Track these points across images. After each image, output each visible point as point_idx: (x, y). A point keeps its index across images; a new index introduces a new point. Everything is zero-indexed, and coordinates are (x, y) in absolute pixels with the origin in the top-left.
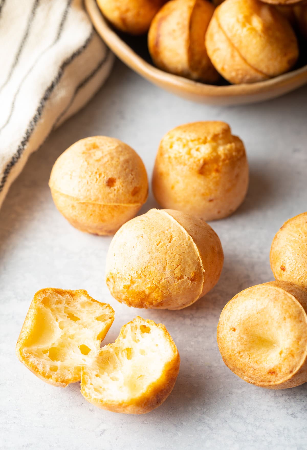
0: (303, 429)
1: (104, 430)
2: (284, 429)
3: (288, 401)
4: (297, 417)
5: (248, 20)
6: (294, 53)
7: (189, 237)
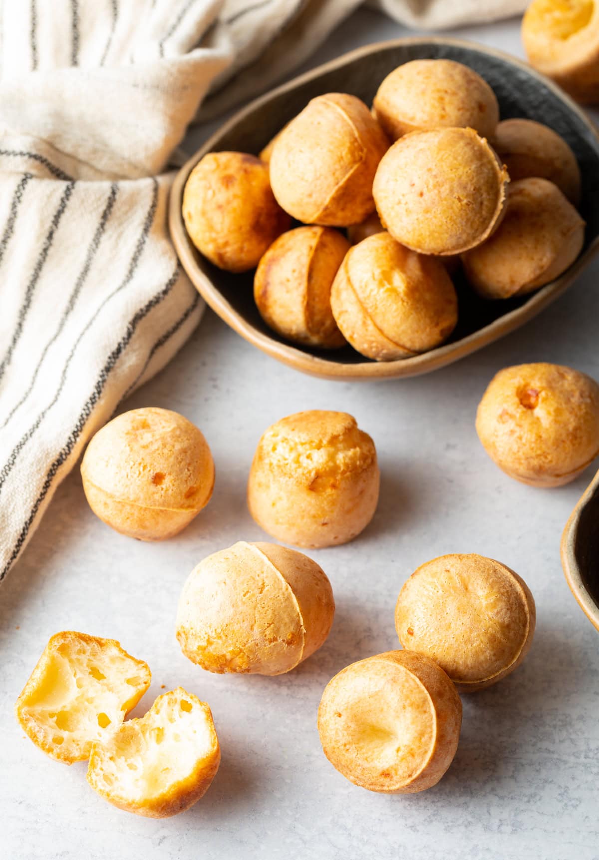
0: (425, 847)
1: (164, 838)
2: (400, 846)
3: (409, 808)
4: (418, 831)
5: (387, 277)
6: (450, 320)
7: (286, 586)
